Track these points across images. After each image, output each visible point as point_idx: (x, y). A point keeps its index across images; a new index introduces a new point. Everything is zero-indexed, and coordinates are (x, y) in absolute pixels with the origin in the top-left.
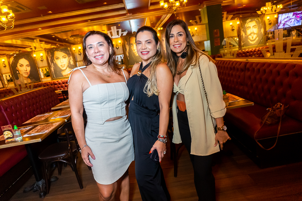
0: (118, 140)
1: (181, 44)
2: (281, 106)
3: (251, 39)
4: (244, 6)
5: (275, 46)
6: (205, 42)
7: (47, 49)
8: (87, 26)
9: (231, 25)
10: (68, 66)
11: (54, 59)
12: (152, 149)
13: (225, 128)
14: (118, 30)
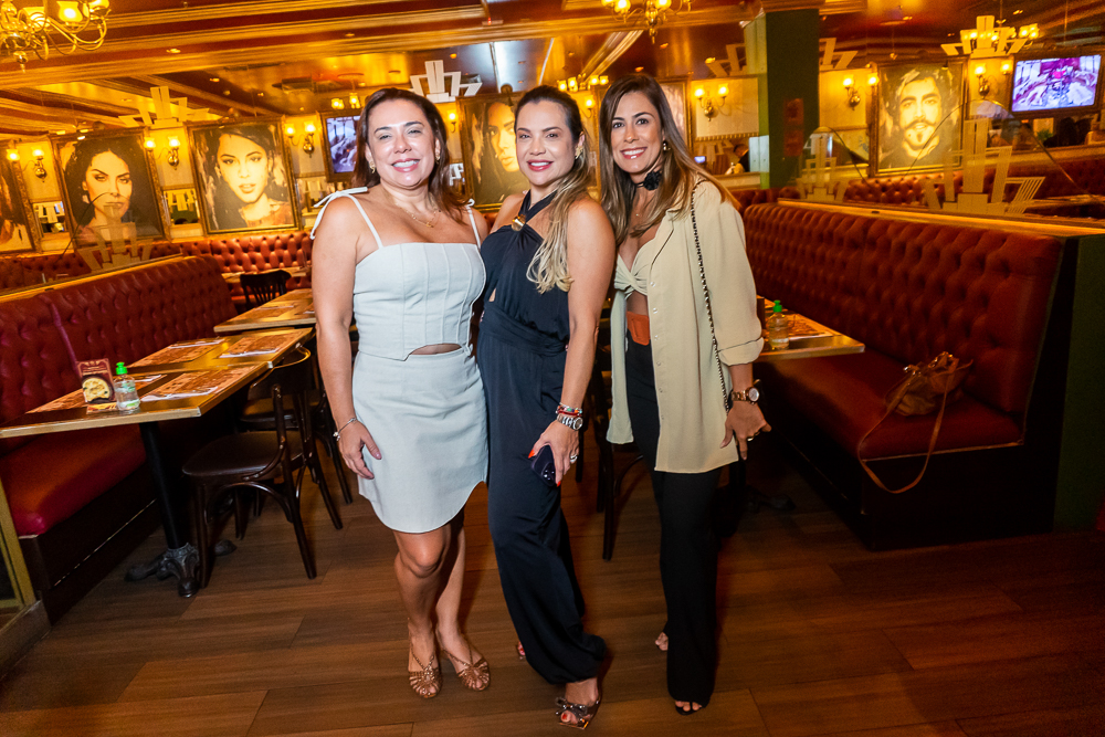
0: (441, 411)
1: (645, 148)
2: (949, 363)
3: (915, 141)
4: (906, 18)
5: (995, 171)
6: (753, 142)
7: (193, 123)
8: (341, 52)
9: (848, 88)
10: (266, 190)
11: (216, 161)
12: (538, 446)
13: (755, 395)
14: (448, 74)
